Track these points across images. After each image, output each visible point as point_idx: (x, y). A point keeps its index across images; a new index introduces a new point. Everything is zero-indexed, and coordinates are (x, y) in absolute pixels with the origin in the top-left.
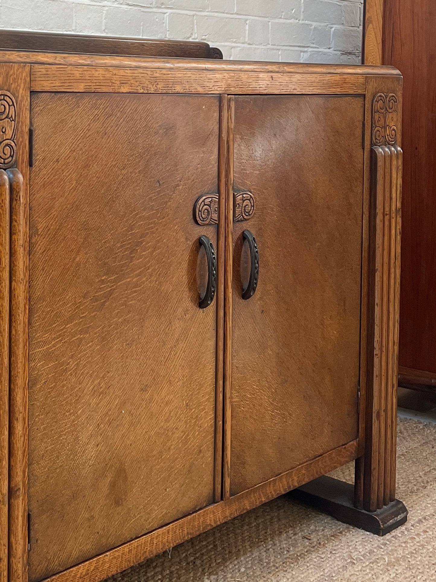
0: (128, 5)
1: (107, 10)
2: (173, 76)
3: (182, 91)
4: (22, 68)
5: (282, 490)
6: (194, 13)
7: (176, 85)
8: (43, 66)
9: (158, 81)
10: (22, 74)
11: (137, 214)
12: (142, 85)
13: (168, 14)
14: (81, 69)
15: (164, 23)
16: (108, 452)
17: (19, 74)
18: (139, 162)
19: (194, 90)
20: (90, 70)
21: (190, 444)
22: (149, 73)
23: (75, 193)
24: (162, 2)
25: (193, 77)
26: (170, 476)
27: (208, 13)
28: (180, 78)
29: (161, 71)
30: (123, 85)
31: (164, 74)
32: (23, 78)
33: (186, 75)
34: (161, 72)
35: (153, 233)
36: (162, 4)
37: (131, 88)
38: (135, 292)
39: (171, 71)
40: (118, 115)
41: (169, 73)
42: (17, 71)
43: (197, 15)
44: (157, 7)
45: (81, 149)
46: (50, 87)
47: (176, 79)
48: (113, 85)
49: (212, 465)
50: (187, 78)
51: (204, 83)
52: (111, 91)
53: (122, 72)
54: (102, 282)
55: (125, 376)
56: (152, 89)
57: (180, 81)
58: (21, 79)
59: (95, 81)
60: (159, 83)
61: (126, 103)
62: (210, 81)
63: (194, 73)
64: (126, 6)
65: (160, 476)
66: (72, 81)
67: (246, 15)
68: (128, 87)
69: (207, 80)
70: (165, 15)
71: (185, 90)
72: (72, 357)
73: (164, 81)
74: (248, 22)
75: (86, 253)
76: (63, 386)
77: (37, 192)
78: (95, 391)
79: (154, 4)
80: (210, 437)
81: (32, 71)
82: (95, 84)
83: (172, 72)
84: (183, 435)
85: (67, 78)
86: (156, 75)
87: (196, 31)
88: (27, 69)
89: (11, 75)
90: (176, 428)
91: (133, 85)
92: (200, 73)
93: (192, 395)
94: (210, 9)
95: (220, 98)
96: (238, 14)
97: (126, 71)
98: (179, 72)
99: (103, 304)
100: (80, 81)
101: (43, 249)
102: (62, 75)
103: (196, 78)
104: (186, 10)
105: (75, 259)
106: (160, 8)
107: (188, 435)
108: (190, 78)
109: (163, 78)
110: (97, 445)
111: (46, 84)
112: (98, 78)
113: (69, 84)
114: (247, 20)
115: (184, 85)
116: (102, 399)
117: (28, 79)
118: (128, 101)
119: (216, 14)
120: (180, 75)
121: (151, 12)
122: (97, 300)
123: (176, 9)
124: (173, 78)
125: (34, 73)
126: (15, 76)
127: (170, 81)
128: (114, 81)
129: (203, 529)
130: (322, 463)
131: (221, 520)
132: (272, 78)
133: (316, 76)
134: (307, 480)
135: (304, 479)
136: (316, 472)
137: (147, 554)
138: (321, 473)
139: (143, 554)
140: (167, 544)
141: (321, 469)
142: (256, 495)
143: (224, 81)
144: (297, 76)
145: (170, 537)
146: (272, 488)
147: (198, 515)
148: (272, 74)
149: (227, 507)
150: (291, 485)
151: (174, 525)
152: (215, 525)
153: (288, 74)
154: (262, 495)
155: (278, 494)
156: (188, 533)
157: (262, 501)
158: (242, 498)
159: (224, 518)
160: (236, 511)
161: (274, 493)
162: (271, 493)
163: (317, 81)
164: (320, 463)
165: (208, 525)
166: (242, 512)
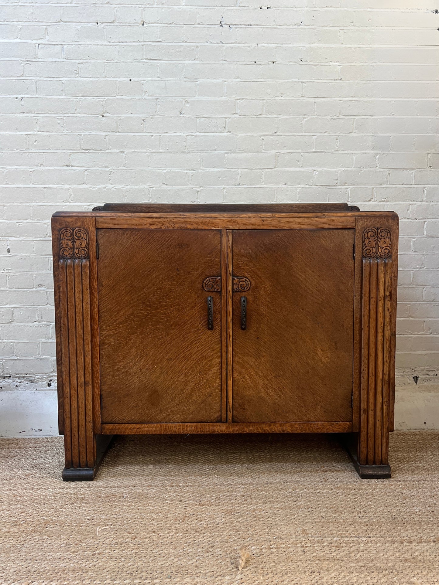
0: (317, 185)
1: (300, 190)
3: (192, 228)
5: (277, 430)
6: (374, 186)
7: (188, 225)
8: (102, 218)
11: (163, 283)
12: (164, 225)
13: (350, 189)
14: (125, 219)
15: (346, 194)
16: (147, 381)
17: (89, 221)
18: (164, 260)
19: (201, 227)
21: (203, 390)
22: (168, 220)
23: (123, 271)
24: (345, 182)
26: (188, 401)
27: (387, 186)
30: (151, 225)
31: (179, 220)
32: (92, 223)
33: (195, 221)
34: (177, 219)
35: (174, 292)
36: (346, 183)
37: (157, 226)
38: (163, 317)
39: (184, 219)
40: (150, 238)
43: (376, 187)
44: (340, 185)
45: (127, 253)
46: (107, 226)
48: (145, 225)
49: (219, 404)
51: (208, 224)
52: (144, 228)
53: (150, 220)
54: (142, 310)
55: (157, 352)
56: (171, 227)
57: (191, 223)
59: (134, 224)
60: (176, 224)
61: (154, 233)
63: (201, 219)
64: (316, 187)
65: (181, 400)
66: (120, 224)
67: (424, 185)
68: (155, 226)
69: (211, 223)
70: (348, 189)
72: (124, 338)
73: (179, 223)
74: (426, 189)
75: (131, 297)
76: (119, 349)
77: (102, 269)
78: (138, 355)
79: (338, 183)
80: (218, 391)
81: (96, 220)
84: (197, 386)
85: (117, 223)
86: (173, 221)
87: (375, 197)
88: (93, 219)
89: (85, 222)
90: (193, 381)
92: (205, 219)
93: (204, 368)
94: (389, 183)
95: (220, 231)
96: (415, 184)
97: (154, 219)
99: (143, 319)
100: (125, 224)
101: (105, 293)
102: (113, 221)
103: (202, 222)
104: (367, 185)
105: (124, 298)
106: (344, 185)
107: (201, 386)
108: (198, 222)
110: (140, 378)
111: (104, 225)
112: (135, 222)
113: (118, 225)
114: (425, 187)
115: (194, 225)
116: (142, 359)
117: (95, 223)
118: (155, 232)
119: (394, 186)
120: (190, 221)
121: (335, 188)
122: (138, 317)
123: (357, 185)
124: (186, 222)
127: (183, 223)
129: (212, 432)
130: (314, 426)
131: (226, 432)
132: (263, 221)
133: (303, 219)
134: (300, 431)
135: (297, 430)
136: (309, 430)
137: (173, 432)
138: (314, 431)
139: (170, 431)
140: (186, 431)
141: (314, 429)
142: (254, 427)
143: (224, 223)
144: (285, 219)
145: (188, 429)
146: (267, 427)
147: (208, 424)
148: (263, 219)
149: (231, 427)
150: (285, 430)
151: (191, 425)
152: (221, 433)
153: (278, 218)
154: (259, 428)
155: (273, 432)
156: (201, 431)
157: (259, 432)
158: (243, 425)
159: (228, 431)
160: (238, 430)
161: (269, 430)
162: (267, 429)
163: (305, 221)
164: (312, 425)
165: (216, 431)
166: (242, 432)
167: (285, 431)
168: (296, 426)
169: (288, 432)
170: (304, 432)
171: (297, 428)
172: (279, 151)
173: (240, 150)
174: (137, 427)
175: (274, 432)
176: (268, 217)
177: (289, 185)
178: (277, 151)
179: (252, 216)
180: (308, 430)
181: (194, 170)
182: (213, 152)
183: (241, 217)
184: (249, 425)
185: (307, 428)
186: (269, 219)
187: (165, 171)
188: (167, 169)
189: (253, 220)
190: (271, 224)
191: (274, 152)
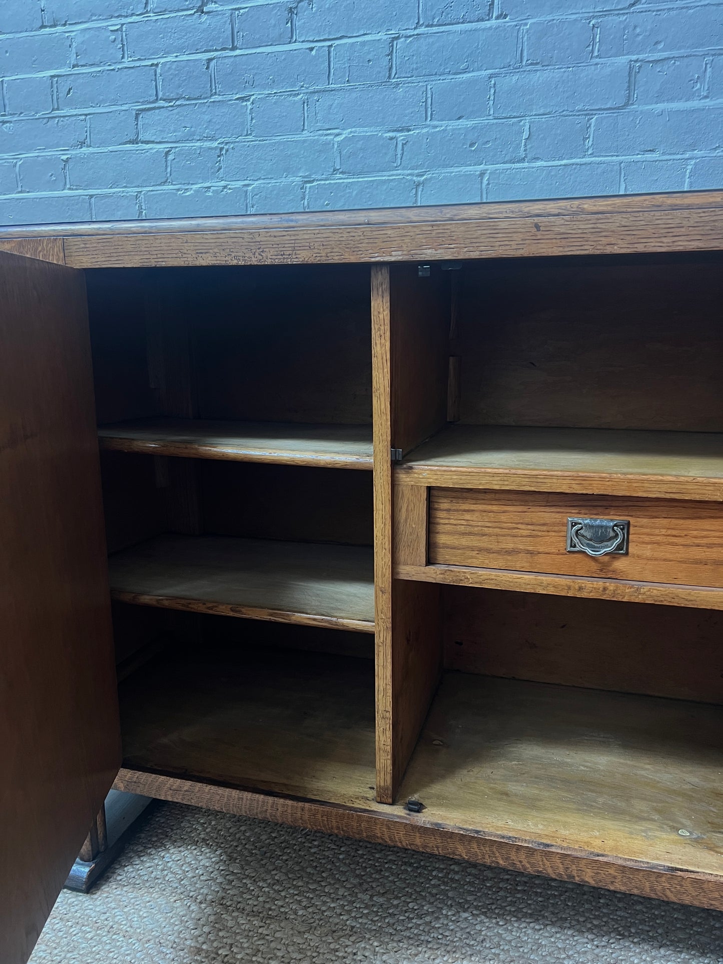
2: (294, 238)
3: (312, 259)
4: (53, 243)
7: (298, 252)
8: (79, 238)
9: (262, 247)
10: (53, 249)
14: (133, 239)
17: (50, 249)
19: (338, 257)
20: (147, 238)
25: (337, 237)
28: (308, 241)
29: (267, 232)
30: (200, 255)
31: (275, 236)
32: (55, 253)
33: (319, 236)
34: (269, 234)
37: (214, 258)
39: (287, 231)
41: (284, 233)
42: (47, 246)
46: (92, 263)
47: (297, 241)
48: (184, 256)
50: (322, 240)
51: (359, 245)
52: (182, 264)
56: (254, 259)
57: (308, 244)
58: (53, 255)
59: (156, 252)
60: (265, 250)
62: (371, 241)
63: (337, 231)
66: (121, 254)
68: (210, 258)
69: (367, 241)
71: (318, 258)
73: (274, 246)
81: (65, 244)
82: (155, 257)
83: (289, 233)
85: (114, 251)
86: (257, 239)
88: (59, 243)
89: (40, 251)
91: (218, 254)
92: (349, 230)
97: (205, 236)
98: (305, 232)
100: (133, 253)
102: (106, 248)
103: (341, 239)
108: (328, 239)
109: (273, 243)
111: (84, 259)
112: (159, 248)
113: (117, 258)
115: (316, 251)
117: (62, 255)
120: (306, 237)
124: (293, 242)
125: (68, 248)
126: (45, 252)
127: (286, 245)
128: (186, 252)
129: (367, 836)
130: (669, 883)
131: (404, 844)
132: (537, 227)
133: (686, 213)
134: (623, 889)
135: (612, 882)
136: (652, 889)
137: (268, 815)
138: (666, 896)
139: (261, 812)
140: (300, 821)
141: (668, 893)
142: (482, 848)
143: (407, 240)
144: (618, 217)
145: (306, 817)
146: (522, 856)
147: (357, 815)
148: (536, 219)
149: (418, 835)
150: (575, 873)
151: (313, 808)
152: (392, 844)
153: (589, 217)
154: (498, 855)
155: (538, 871)
156: (338, 828)
157: (498, 863)
158: (451, 838)
159: (411, 844)
160: (437, 847)
161: (528, 866)
162: (521, 862)
163: (692, 223)
164: (663, 879)
165: (378, 837)
166: (449, 853)
167: (577, 878)
168: (612, 871)
169: (583, 881)
170: (636, 891)
171: (615, 877)
172: (641, 57)
173: (531, 64)
174: (186, 788)
175: (540, 872)
176: (556, 211)
177: (664, 154)
178: (634, 57)
179: (501, 213)
180: (648, 890)
181: (409, 130)
182: (461, 76)
183: (464, 216)
184: (470, 841)
185: (647, 884)
186: (559, 221)
187: (339, 139)
188: (346, 133)
189: (503, 225)
190: (564, 236)
191: (623, 60)
